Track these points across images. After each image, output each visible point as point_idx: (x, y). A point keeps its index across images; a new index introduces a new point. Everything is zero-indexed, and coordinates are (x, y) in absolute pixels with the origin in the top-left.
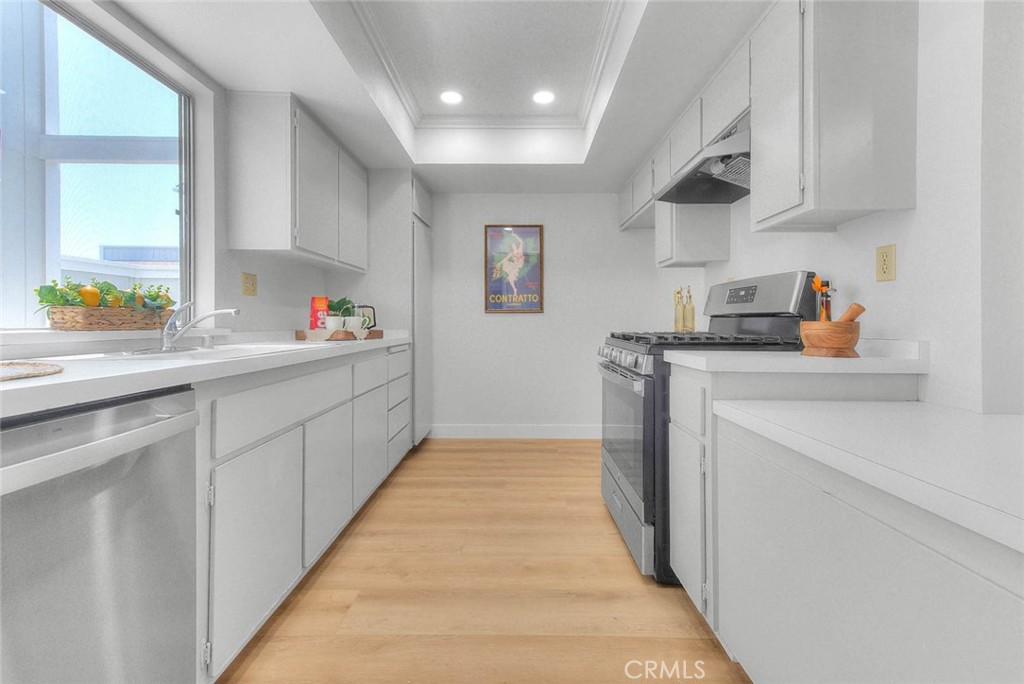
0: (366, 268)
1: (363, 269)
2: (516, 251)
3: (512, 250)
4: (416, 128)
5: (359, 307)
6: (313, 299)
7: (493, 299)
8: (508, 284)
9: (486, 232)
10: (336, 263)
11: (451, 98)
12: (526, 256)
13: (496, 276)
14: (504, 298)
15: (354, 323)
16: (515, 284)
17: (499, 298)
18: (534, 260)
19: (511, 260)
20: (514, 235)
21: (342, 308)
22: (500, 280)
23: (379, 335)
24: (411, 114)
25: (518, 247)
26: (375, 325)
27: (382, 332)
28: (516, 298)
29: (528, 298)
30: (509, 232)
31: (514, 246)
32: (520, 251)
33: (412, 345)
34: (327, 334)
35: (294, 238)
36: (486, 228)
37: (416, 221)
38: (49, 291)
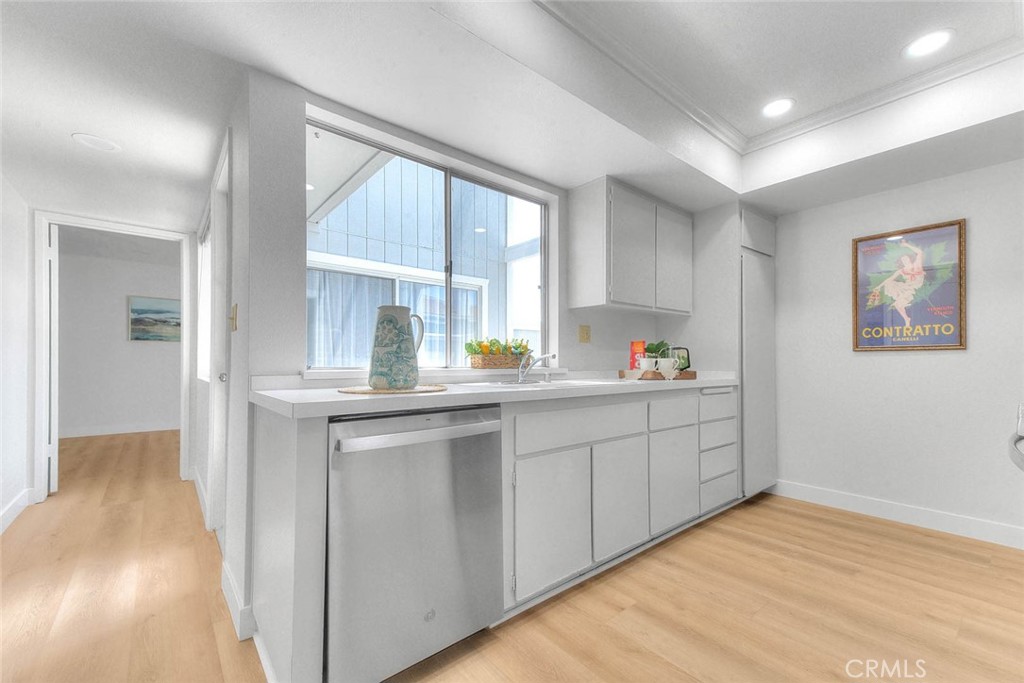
0: (690, 310)
1: (688, 312)
2: (908, 266)
3: (901, 266)
4: (742, 156)
5: (674, 349)
6: (632, 343)
7: (868, 333)
8: (895, 312)
10: (654, 310)
11: (777, 108)
12: (930, 272)
13: (873, 302)
14: (887, 332)
15: (667, 365)
16: (908, 311)
17: (877, 332)
18: (945, 275)
19: (899, 279)
20: (906, 245)
21: (657, 350)
22: (881, 308)
23: (693, 376)
24: (733, 146)
25: (913, 260)
26: (689, 367)
27: (695, 373)
28: (909, 330)
29: (932, 330)
30: (896, 242)
31: (906, 260)
32: (918, 264)
33: (740, 388)
34: (639, 373)
35: (609, 294)
36: (856, 242)
37: (746, 254)
38: (469, 346)
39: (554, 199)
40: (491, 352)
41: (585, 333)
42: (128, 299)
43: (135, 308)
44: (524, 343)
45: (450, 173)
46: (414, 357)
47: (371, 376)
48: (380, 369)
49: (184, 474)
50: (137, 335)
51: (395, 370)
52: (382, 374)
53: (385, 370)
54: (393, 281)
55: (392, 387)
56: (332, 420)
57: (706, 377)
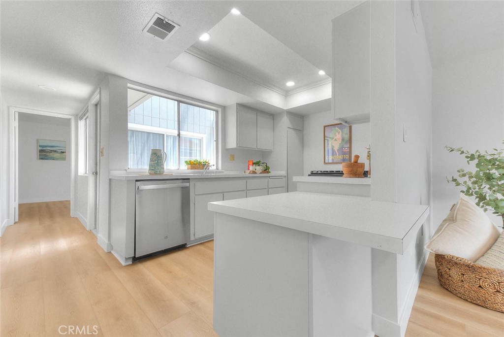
0: (273, 149)
1: (271, 150)
2: (338, 136)
3: (336, 136)
4: (286, 96)
5: (263, 163)
6: (249, 161)
7: (327, 158)
8: (334, 151)
9: (324, 129)
10: (256, 149)
11: (290, 84)
12: (343, 138)
15: (259, 169)
16: (338, 151)
18: (347, 139)
19: (335, 140)
20: (337, 129)
21: (257, 164)
23: (268, 172)
24: (282, 94)
25: (339, 134)
27: (270, 171)
29: (343, 157)
31: (337, 134)
32: (340, 136)
33: (287, 177)
34: (249, 171)
35: (237, 144)
36: (325, 127)
37: (289, 130)
38: (186, 162)
39: (220, 110)
40: (194, 164)
41: (232, 157)
42: (37, 141)
43: (41, 144)
44: (207, 161)
45: (179, 102)
46: (163, 165)
47: (149, 170)
48: (152, 168)
49: (72, 214)
50: (42, 157)
51: (156, 168)
52: (152, 170)
53: (153, 168)
54: (163, 135)
55: (156, 174)
56: (137, 181)
57: (273, 173)
